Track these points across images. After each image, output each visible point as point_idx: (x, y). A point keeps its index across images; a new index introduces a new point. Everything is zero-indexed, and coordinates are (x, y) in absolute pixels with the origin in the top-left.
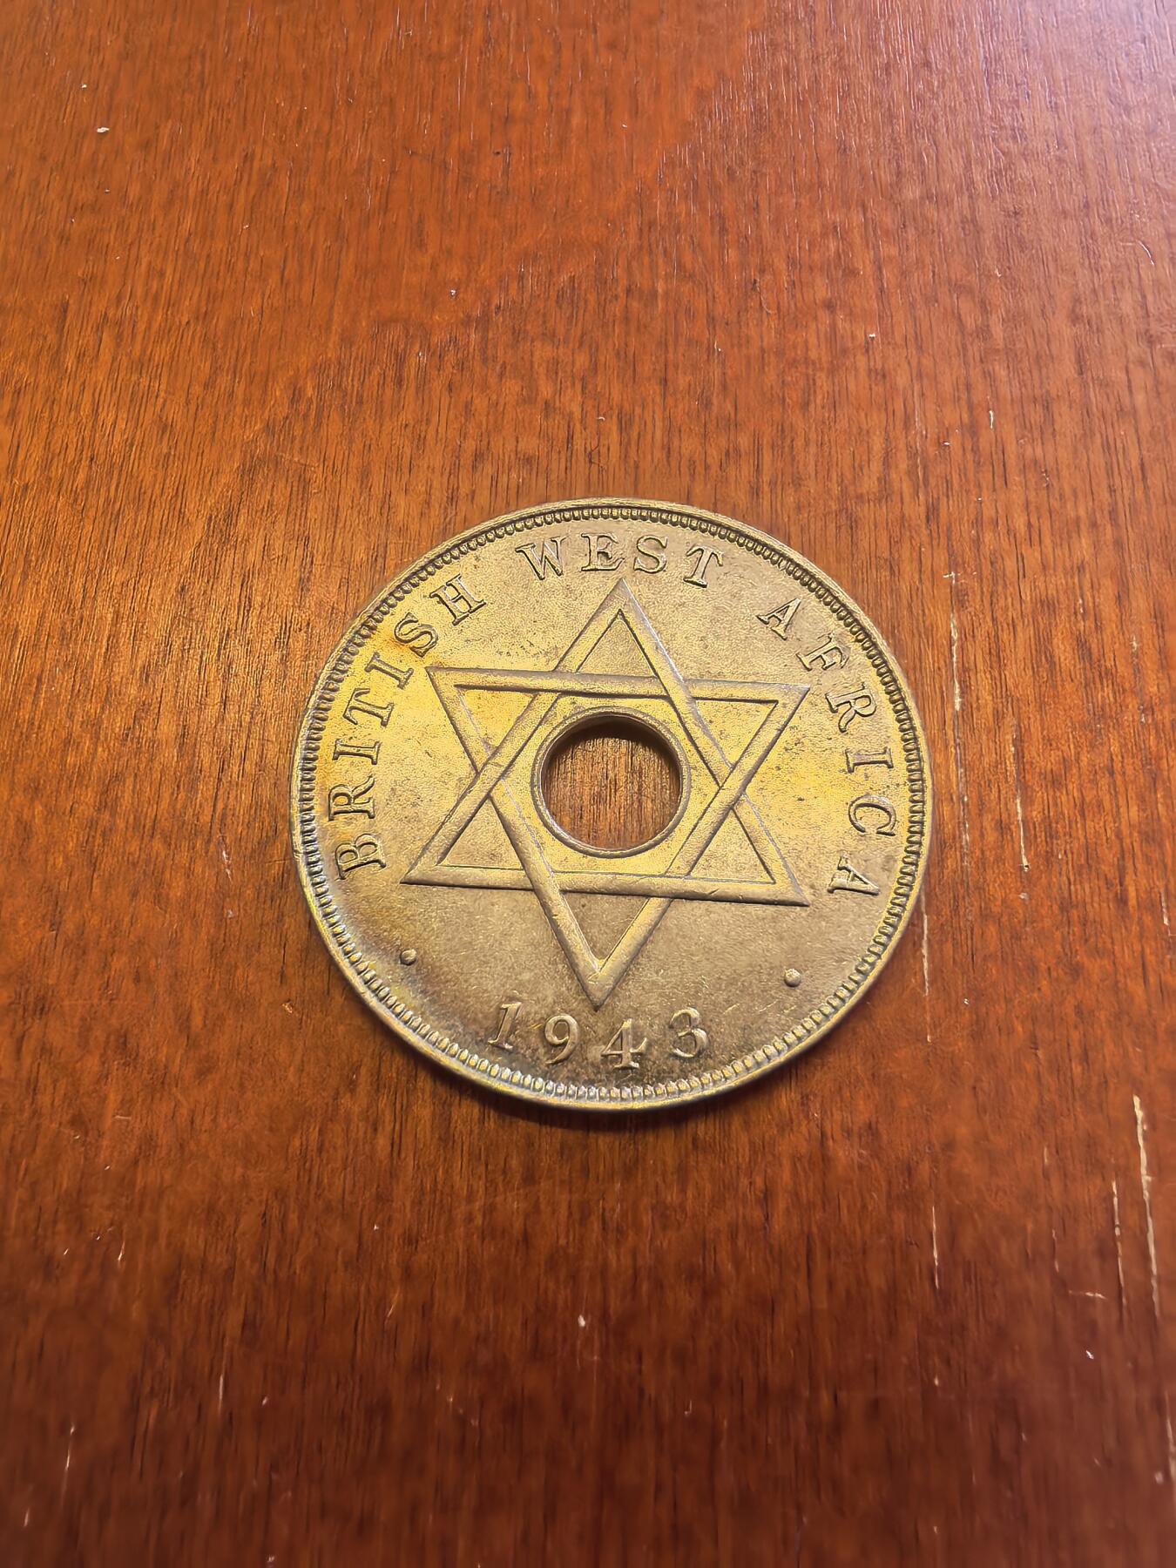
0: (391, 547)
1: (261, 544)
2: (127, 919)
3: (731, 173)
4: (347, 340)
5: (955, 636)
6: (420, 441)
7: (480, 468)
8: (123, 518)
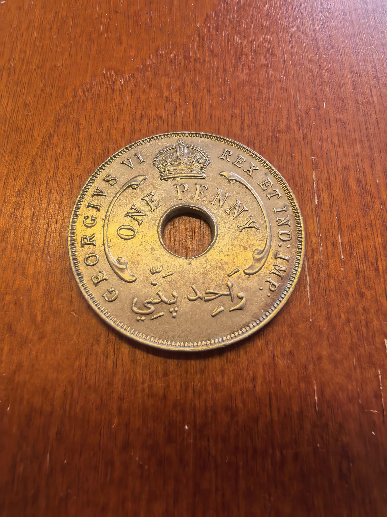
0: (110, 147)
1: (62, 147)
2: (11, 282)
3: (231, 22)
4: (94, 76)
5: (315, 178)
6: (121, 111)
7: (143, 120)
8: (11, 136)
